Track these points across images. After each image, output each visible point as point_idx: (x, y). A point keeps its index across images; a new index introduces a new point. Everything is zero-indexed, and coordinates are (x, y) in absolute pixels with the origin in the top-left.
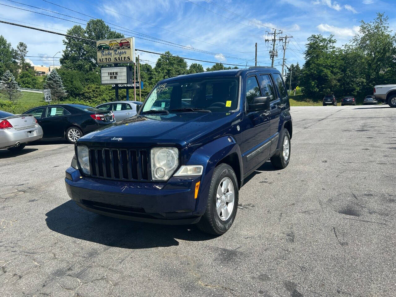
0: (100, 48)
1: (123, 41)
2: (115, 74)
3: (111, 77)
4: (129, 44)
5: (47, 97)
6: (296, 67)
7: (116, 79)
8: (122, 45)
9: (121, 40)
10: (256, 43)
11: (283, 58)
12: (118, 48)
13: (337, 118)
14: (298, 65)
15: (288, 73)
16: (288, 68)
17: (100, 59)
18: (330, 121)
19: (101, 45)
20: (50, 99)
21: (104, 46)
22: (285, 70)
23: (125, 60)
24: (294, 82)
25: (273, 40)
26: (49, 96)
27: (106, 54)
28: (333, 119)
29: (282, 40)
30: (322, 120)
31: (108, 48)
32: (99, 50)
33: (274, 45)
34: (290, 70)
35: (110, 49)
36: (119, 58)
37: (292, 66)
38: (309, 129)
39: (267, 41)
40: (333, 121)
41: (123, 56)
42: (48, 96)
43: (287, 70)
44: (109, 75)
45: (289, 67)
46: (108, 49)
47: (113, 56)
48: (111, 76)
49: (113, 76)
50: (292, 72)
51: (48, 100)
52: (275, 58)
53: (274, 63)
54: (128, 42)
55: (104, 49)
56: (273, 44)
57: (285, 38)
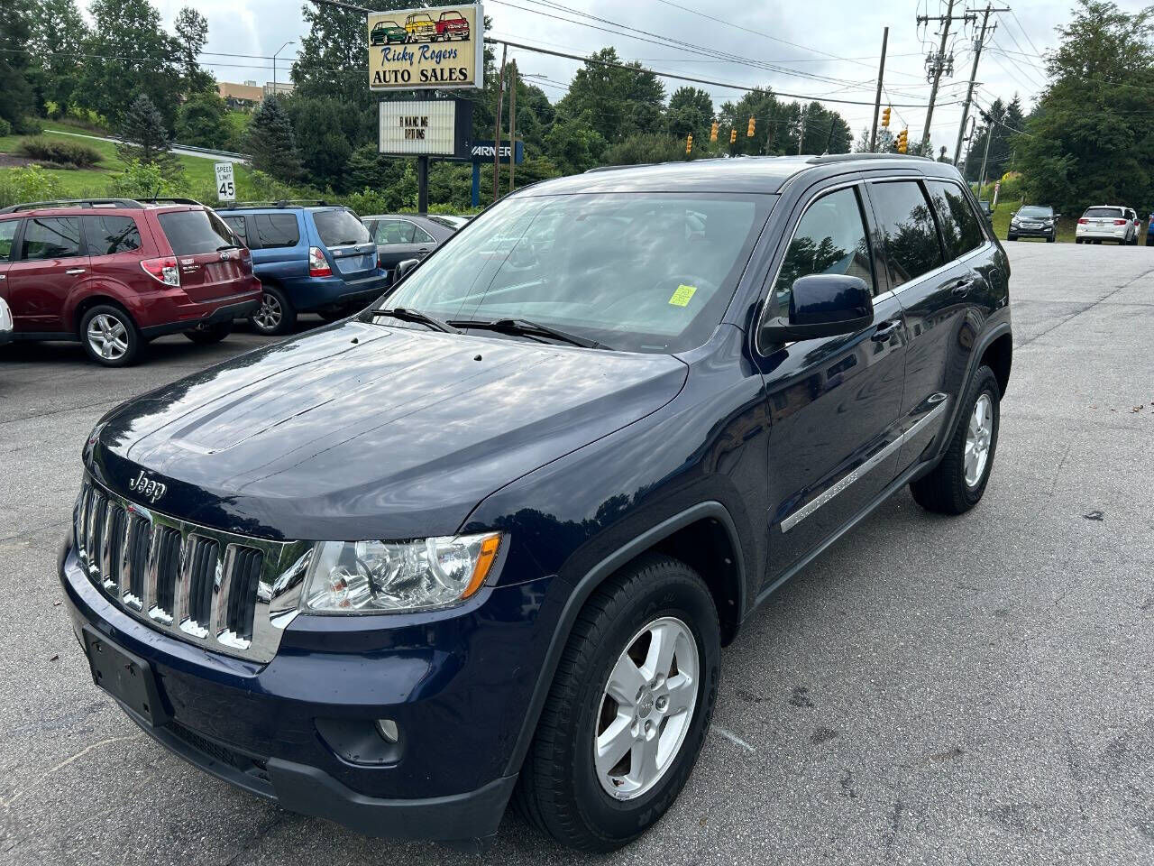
0: (379, 36)
1: (448, 17)
2: (419, 122)
3: (408, 134)
4: (466, 26)
5: (224, 185)
6: (1009, 109)
7: (421, 140)
8: (446, 30)
9: (444, 13)
10: (887, 29)
11: (969, 78)
12: (433, 40)
13: (1140, 308)
14: (1016, 102)
15: (981, 129)
16: (982, 113)
17: (378, 73)
18: (1115, 317)
19: (382, 29)
20: (231, 191)
21: (392, 32)
22: (971, 118)
23: (451, 79)
24: (995, 159)
25: (942, 19)
26: (229, 184)
27: (396, 57)
28: (1125, 309)
29: (975, 18)
30: (1086, 309)
31: (403, 39)
32: (374, 45)
33: (945, 36)
34: (987, 118)
35: (408, 43)
36: (434, 70)
37: (997, 105)
38: (1039, 349)
39: (924, 22)
40: (1126, 316)
41: (446, 64)
42: (226, 182)
43: (979, 118)
44: (401, 125)
45: (987, 108)
46: (403, 43)
47: (418, 66)
48: (408, 128)
49: (416, 128)
50: (996, 124)
51: (227, 194)
52: (944, 78)
53: (937, 96)
54: (463, 21)
55: (389, 40)
56: (942, 32)
57: (984, 13)
